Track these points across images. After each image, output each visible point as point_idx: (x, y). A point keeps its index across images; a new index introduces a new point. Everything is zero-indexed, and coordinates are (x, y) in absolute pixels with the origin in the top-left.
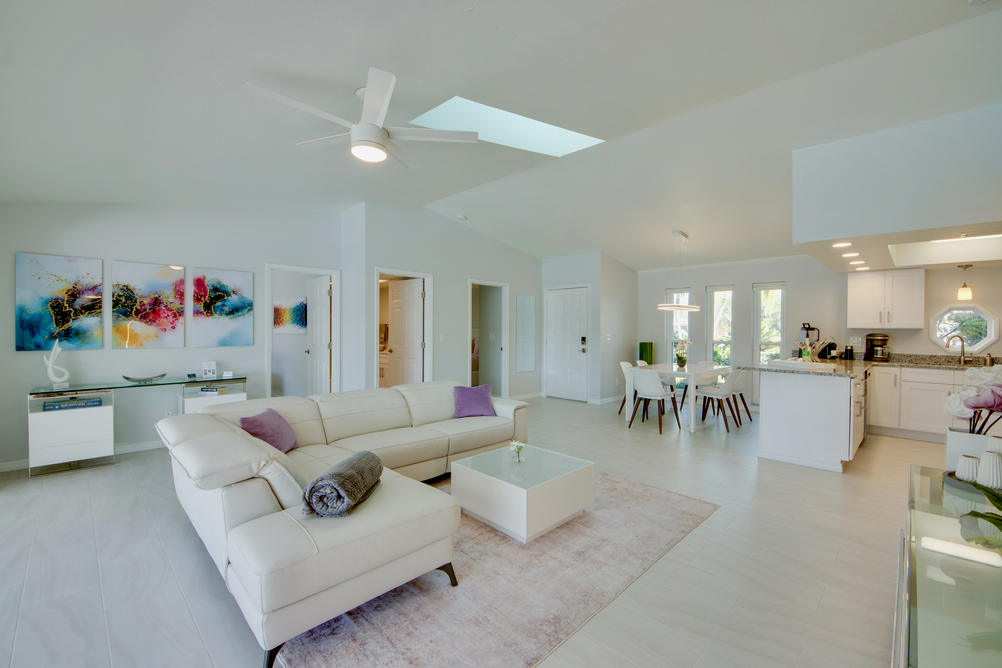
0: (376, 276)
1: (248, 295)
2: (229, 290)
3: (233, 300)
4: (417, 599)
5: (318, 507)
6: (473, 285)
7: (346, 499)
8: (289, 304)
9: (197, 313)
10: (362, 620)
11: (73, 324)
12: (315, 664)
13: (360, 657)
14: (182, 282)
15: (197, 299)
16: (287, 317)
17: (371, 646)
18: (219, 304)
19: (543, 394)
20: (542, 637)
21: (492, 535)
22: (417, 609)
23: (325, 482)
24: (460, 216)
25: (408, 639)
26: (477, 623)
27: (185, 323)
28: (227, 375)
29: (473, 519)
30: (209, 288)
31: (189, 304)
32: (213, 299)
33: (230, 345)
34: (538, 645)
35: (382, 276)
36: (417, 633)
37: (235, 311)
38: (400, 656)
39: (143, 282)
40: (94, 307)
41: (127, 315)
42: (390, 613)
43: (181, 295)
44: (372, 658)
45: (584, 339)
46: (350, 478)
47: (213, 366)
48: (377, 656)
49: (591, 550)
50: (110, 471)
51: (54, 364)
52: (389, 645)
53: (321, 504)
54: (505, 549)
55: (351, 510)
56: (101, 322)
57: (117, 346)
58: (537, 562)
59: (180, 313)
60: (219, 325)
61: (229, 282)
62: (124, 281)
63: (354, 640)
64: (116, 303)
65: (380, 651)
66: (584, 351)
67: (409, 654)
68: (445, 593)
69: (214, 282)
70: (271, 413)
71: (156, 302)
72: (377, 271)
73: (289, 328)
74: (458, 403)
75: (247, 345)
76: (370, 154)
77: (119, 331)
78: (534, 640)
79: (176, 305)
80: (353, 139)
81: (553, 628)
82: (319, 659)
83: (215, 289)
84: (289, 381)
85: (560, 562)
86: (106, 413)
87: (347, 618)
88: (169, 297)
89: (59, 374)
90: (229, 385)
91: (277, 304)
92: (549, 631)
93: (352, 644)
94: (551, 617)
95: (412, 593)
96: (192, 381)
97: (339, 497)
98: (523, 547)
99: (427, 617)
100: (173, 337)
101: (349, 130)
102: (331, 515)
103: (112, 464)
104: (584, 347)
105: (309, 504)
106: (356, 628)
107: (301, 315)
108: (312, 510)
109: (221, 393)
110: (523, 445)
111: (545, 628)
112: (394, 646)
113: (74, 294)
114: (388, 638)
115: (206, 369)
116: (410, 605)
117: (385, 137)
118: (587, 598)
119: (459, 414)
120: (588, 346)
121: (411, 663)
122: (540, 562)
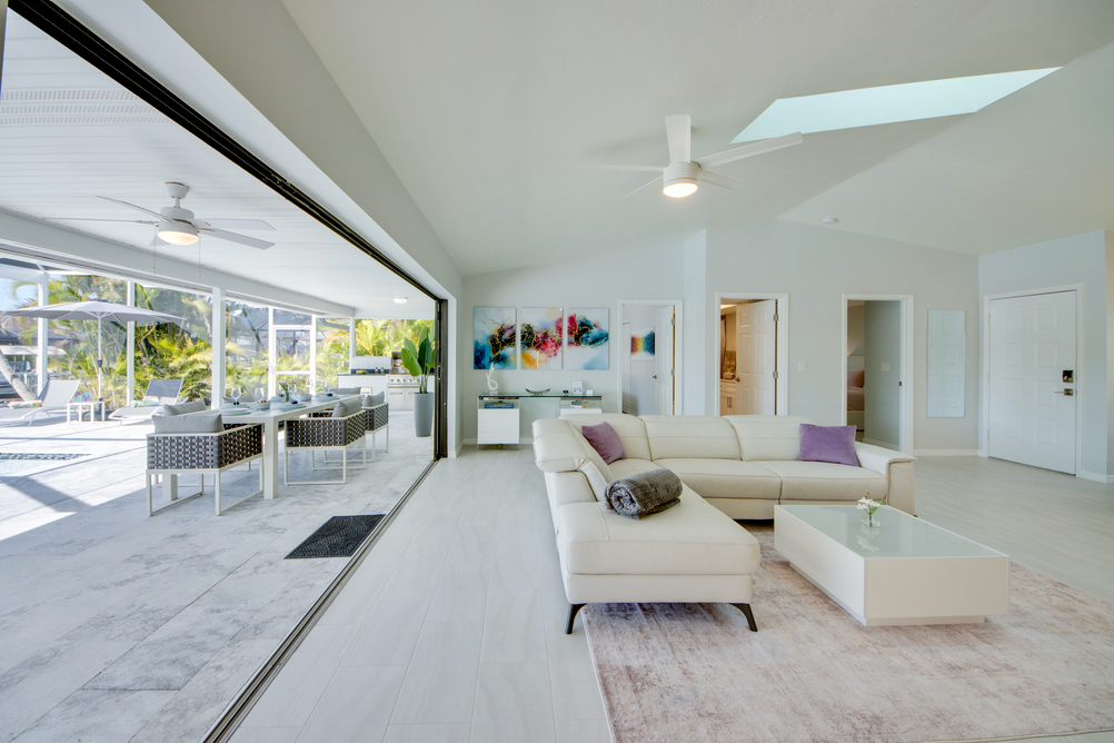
0: (717, 301)
1: (605, 328)
2: (592, 324)
3: (594, 332)
4: (709, 625)
5: (616, 504)
6: (849, 301)
7: (637, 505)
8: (642, 334)
9: (570, 343)
10: (652, 619)
11: (501, 352)
12: (606, 633)
13: (642, 646)
14: (561, 320)
15: (570, 333)
16: (641, 345)
17: (654, 642)
18: (584, 335)
19: (983, 453)
20: (846, 727)
21: (819, 600)
22: (706, 634)
23: (621, 485)
24: (826, 220)
25: (688, 653)
26: (766, 674)
27: (562, 351)
28: (589, 393)
29: (800, 576)
30: (578, 324)
31: (566, 337)
32: (581, 332)
33: (592, 369)
34: (837, 732)
35: (724, 301)
36: (699, 653)
37: (596, 341)
38: (677, 663)
39: (539, 320)
40: (511, 341)
41: (529, 345)
42: (678, 625)
43: (560, 330)
44: (651, 652)
45: (1068, 374)
46: (642, 487)
47: (580, 386)
48: (656, 653)
49: (976, 670)
50: (516, 453)
51: (492, 378)
52: (670, 650)
53: (618, 503)
54: (833, 621)
55: (642, 515)
56: (515, 351)
57: (523, 367)
58: (875, 650)
59: (559, 344)
60: (585, 352)
61: (592, 318)
62: (527, 323)
63: (641, 631)
64: (523, 337)
65: (660, 650)
66: (1068, 392)
67: (685, 666)
68: (740, 632)
69: (581, 319)
70: (606, 426)
71: (546, 335)
72: (717, 297)
73: (642, 355)
74: (803, 442)
75: (604, 369)
76: (680, 190)
77: (525, 357)
78: (833, 725)
79: (557, 338)
80: (665, 180)
81: (867, 726)
82: (610, 631)
83: (582, 324)
84: (642, 404)
85: (913, 664)
86: (515, 413)
87: (639, 610)
88: (553, 332)
89: (493, 385)
90: (591, 402)
91: (633, 334)
92: (859, 726)
93: (638, 633)
94: (871, 714)
95: (705, 618)
96: (566, 396)
97: (632, 501)
98: (859, 627)
99: (713, 644)
100: (555, 362)
101: (662, 174)
102: (625, 514)
103: (517, 450)
104: (1068, 386)
105: (609, 500)
106: (645, 622)
107: (651, 344)
108: (612, 507)
109: (584, 407)
110: (877, 505)
111: (854, 720)
112: (673, 652)
113: (502, 332)
114: (670, 644)
115: (575, 388)
116: (701, 627)
117: (695, 170)
118: (938, 719)
119: (805, 457)
120: (1078, 384)
121: (684, 673)
122: (880, 653)
